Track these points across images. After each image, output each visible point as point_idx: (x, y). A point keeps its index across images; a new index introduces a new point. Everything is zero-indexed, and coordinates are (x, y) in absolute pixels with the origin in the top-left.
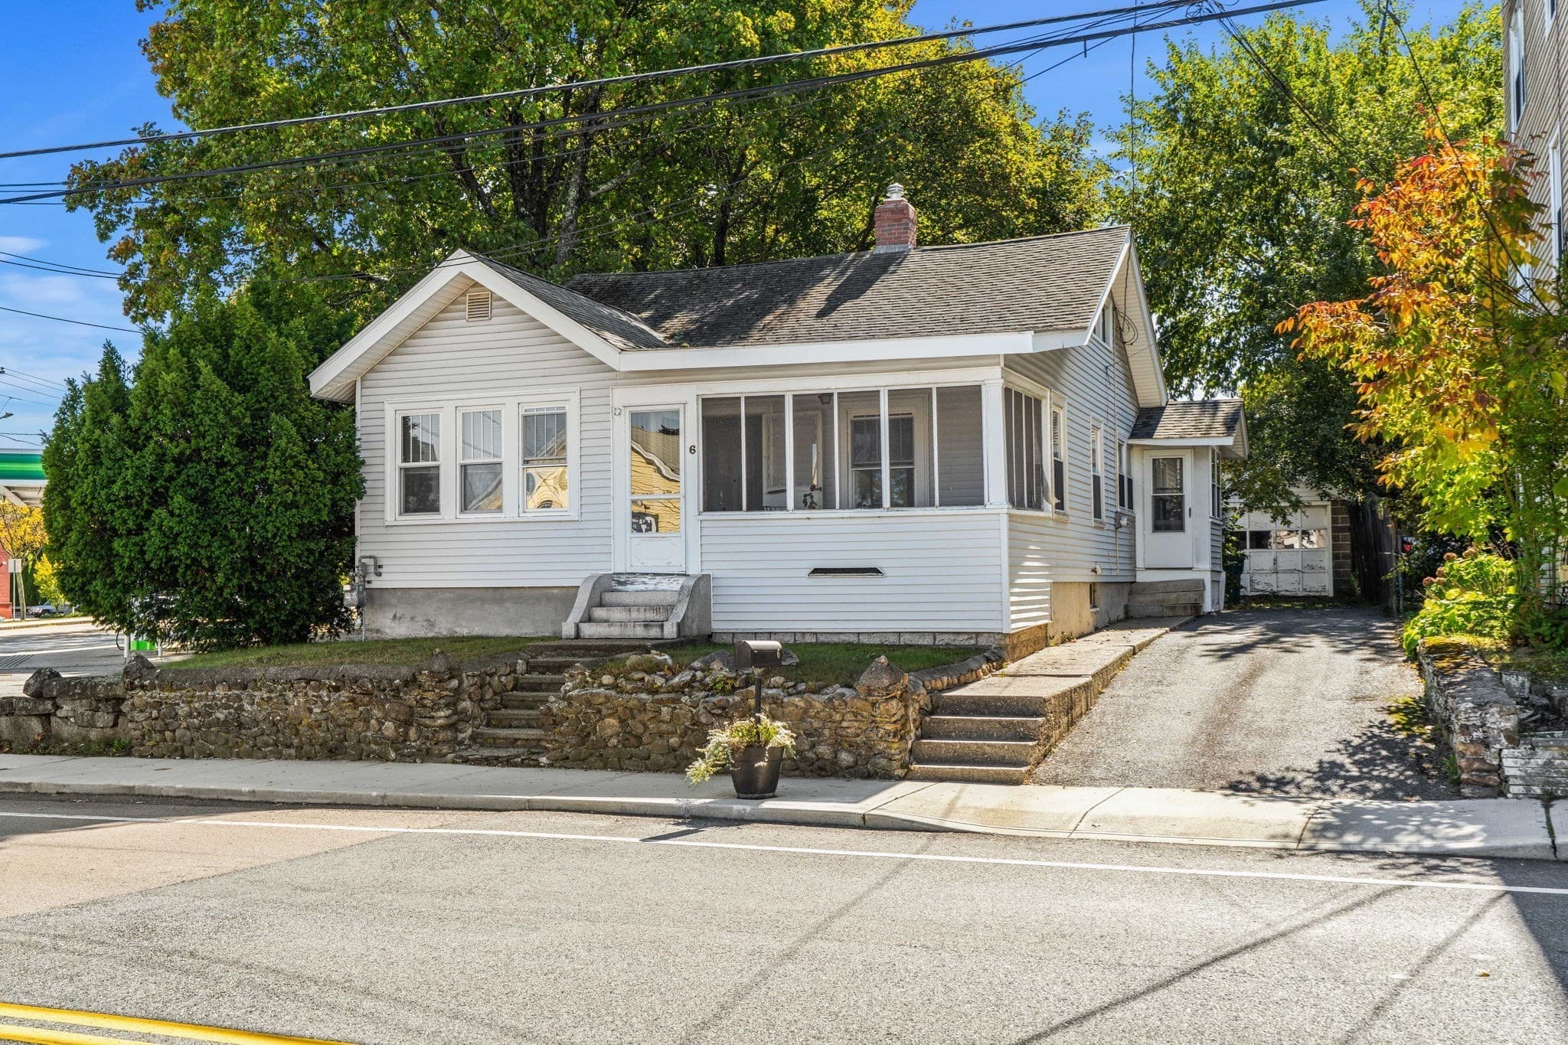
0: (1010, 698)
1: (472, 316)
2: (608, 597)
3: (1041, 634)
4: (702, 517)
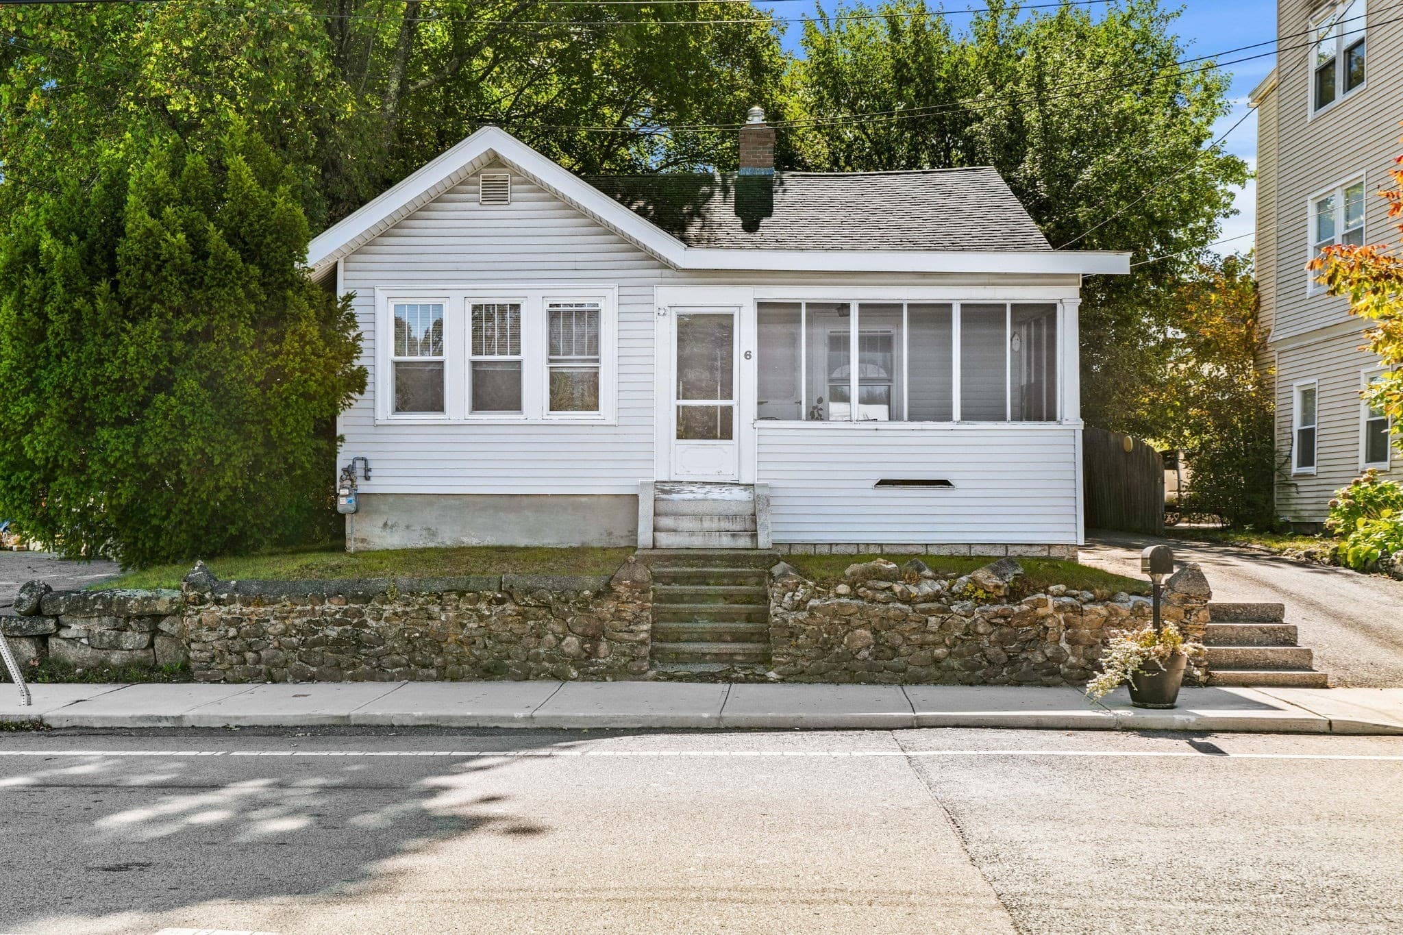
0: (1249, 605)
1: (487, 198)
2: (663, 506)
4: (759, 425)
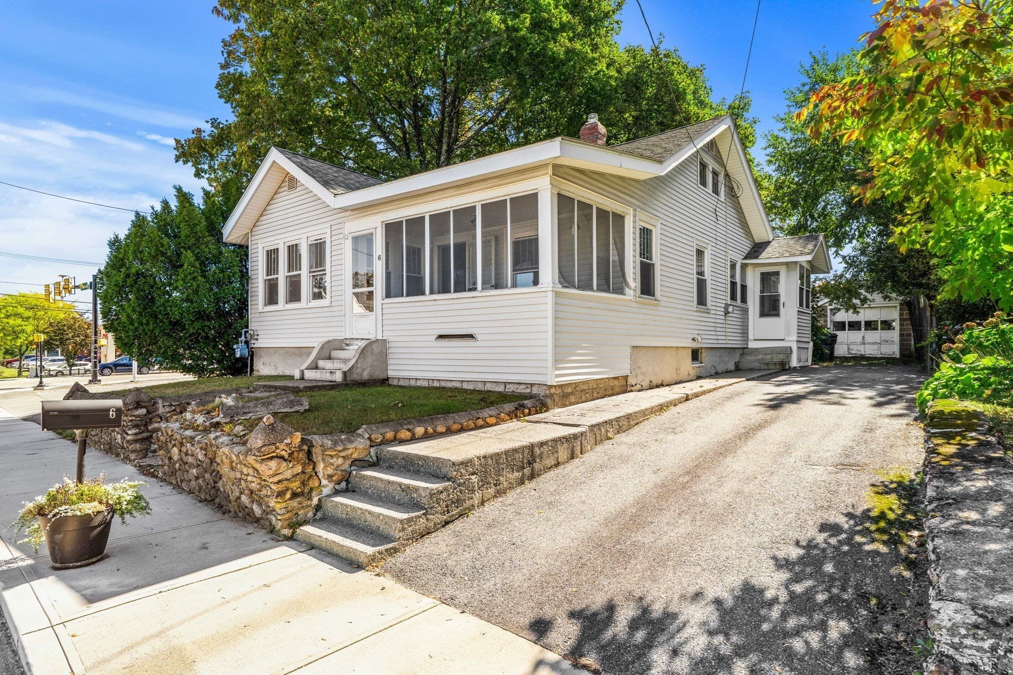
1: (288, 189)
2: (335, 354)
3: (617, 383)
4: (383, 302)
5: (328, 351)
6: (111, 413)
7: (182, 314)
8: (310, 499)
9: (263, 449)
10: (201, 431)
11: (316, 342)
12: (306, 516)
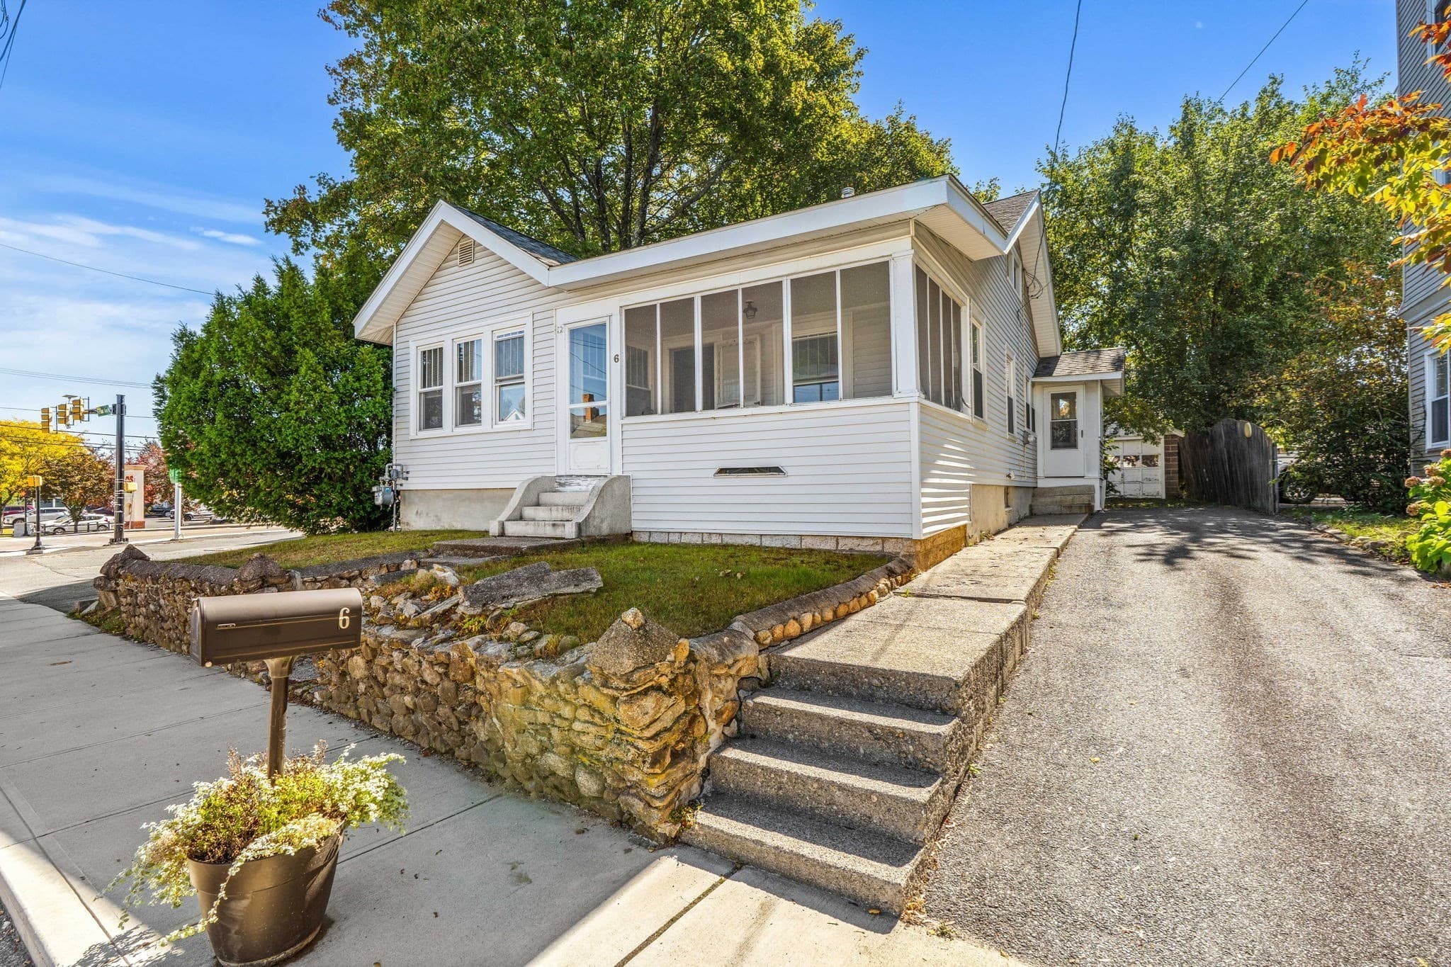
1: (462, 261)
2: (545, 497)
3: (959, 535)
4: (623, 422)
5: (537, 492)
6: (341, 618)
7: (297, 441)
8: (695, 760)
9: (636, 676)
10: (412, 628)
11: (518, 481)
12: (690, 792)
